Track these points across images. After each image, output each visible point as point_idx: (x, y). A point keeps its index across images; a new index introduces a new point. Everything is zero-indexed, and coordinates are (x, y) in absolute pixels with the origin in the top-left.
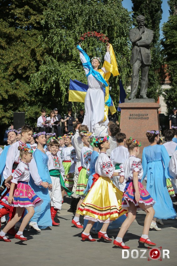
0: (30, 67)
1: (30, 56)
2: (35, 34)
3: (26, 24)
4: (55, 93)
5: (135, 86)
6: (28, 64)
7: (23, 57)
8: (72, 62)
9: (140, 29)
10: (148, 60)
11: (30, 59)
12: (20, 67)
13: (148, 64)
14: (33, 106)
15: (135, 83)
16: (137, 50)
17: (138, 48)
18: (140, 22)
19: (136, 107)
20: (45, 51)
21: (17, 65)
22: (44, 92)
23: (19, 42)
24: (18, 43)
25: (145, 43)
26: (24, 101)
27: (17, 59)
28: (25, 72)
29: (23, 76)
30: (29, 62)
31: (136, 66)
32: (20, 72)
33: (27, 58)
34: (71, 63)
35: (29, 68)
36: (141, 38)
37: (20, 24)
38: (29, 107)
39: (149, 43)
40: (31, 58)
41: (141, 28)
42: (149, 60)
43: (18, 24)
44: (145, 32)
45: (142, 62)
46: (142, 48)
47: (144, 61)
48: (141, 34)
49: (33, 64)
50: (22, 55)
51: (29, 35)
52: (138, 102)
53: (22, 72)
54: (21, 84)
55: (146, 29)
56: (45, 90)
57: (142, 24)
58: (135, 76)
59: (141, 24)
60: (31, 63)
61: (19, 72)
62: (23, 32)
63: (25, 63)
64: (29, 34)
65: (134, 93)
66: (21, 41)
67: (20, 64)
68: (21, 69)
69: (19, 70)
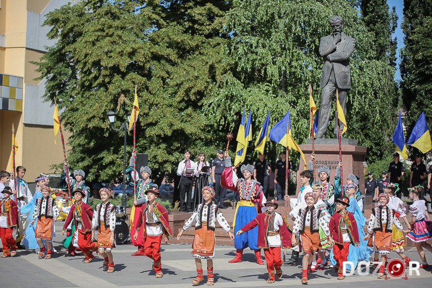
0: (208, 91)
1: (208, 74)
2: (219, 44)
3: (208, 30)
4: (234, 128)
5: (323, 120)
6: (205, 87)
7: (198, 76)
8: (266, 84)
9: (335, 36)
10: (345, 83)
11: (209, 80)
12: (193, 91)
13: (345, 87)
14: (209, 146)
15: (325, 116)
16: (328, 67)
17: (330, 65)
18: (334, 26)
19: (322, 150)
20: (228, 68)
21: (188, 88)
22: (221, 127)
23: (198, 55)
24: (195, 55)
25: (340, 56)
26: (196, 139)
27: (189, 79)
28: (201, 99)
29: (198, 104)
30: (206, 84)
31: (327, 91)
32: (193, 98)
33: (203, 78)
34: (264, 85)
35: (205, 93)
36: (335, 50)
37: (200, 30)
38: (204, 148)
39: (345, 57)
40: (209, 78)
41: (336, 34)
42: (347, 82)
43: (197, 29)
44: (342, 42)
45: (336, 85)
46: (335, 64)
47: (338, 83)
48: (336, 44)
49: (212, 88)
50: (196, 74)
51: (211, 46)
52: (326, 143)
53: (196, 98)
54: (194, 114)
55: (343, 36)
56: (223, 123)
57: (338, 30)
58: (325, 105)
59: (336, 30)
60: (209, 85)
61: (191, 98)
62: (202, 41)
63: (200, 86)
64: (211, 44)
65: (321, 131)
66: (200, 53)
67: (193, 87)
68: (195, 94)
69: (192, 95)
